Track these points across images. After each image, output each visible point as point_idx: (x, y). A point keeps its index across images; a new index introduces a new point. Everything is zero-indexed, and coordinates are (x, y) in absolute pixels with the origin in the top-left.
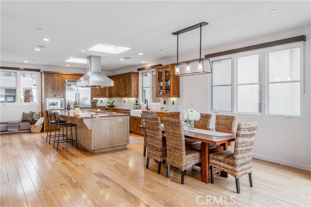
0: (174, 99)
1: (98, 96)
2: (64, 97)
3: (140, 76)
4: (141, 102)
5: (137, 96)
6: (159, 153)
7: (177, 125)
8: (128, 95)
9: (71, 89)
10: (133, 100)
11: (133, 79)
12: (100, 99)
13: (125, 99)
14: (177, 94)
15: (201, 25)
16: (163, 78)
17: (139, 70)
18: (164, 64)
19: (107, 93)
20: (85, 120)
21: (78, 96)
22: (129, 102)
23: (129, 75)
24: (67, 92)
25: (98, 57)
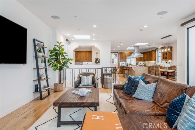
0: (170, 61)
1: (139, 61)
2: (126, 61)
3: (157, 52)
4: (157, 63)
5: (155, 60)
8: (151, 60)
9: (129, 58)
11: (153, 53)
13: (150, 62)
14: (171, 59)
15: (169, 36)
17: (156, 49)
20: (132, 68)
21: (131, 61)
22: (152, 63)
23: (151, 52)
24: (127, 60)
25: (138, 47)
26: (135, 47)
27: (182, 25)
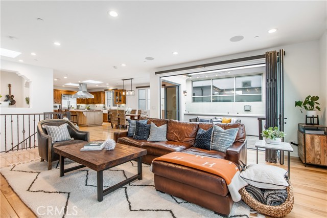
0: (123, 105)
1: (80, 103)
2: (61, 103)
3: (106, 94)
4: (106, 106)
5: (104, 103)
6: (117, 122)
7: (123, 115)
8: (99, 102)
9: (65, 99)
10: (102, 105)
11: (102, 94)
12: (81, 105)
13: (96, 105)
14: (125, 102)
15: (131, 79)
16: (118, 95)
17: (105, 90)
18: (119, 89)
19: (86, 102)
20: (84, 113)
21: (69, 103)
22: (99, 107)
23: (100, 92)
24: (63, 100)
25: (86, 85)
26: (80, 84)
27: (156, 73)
